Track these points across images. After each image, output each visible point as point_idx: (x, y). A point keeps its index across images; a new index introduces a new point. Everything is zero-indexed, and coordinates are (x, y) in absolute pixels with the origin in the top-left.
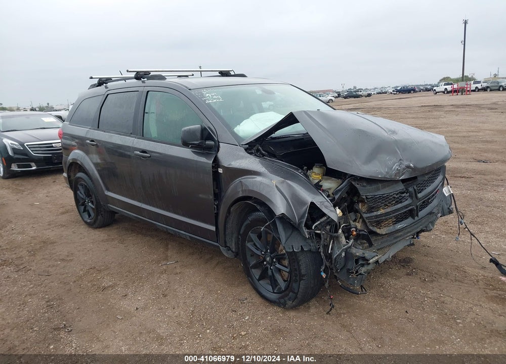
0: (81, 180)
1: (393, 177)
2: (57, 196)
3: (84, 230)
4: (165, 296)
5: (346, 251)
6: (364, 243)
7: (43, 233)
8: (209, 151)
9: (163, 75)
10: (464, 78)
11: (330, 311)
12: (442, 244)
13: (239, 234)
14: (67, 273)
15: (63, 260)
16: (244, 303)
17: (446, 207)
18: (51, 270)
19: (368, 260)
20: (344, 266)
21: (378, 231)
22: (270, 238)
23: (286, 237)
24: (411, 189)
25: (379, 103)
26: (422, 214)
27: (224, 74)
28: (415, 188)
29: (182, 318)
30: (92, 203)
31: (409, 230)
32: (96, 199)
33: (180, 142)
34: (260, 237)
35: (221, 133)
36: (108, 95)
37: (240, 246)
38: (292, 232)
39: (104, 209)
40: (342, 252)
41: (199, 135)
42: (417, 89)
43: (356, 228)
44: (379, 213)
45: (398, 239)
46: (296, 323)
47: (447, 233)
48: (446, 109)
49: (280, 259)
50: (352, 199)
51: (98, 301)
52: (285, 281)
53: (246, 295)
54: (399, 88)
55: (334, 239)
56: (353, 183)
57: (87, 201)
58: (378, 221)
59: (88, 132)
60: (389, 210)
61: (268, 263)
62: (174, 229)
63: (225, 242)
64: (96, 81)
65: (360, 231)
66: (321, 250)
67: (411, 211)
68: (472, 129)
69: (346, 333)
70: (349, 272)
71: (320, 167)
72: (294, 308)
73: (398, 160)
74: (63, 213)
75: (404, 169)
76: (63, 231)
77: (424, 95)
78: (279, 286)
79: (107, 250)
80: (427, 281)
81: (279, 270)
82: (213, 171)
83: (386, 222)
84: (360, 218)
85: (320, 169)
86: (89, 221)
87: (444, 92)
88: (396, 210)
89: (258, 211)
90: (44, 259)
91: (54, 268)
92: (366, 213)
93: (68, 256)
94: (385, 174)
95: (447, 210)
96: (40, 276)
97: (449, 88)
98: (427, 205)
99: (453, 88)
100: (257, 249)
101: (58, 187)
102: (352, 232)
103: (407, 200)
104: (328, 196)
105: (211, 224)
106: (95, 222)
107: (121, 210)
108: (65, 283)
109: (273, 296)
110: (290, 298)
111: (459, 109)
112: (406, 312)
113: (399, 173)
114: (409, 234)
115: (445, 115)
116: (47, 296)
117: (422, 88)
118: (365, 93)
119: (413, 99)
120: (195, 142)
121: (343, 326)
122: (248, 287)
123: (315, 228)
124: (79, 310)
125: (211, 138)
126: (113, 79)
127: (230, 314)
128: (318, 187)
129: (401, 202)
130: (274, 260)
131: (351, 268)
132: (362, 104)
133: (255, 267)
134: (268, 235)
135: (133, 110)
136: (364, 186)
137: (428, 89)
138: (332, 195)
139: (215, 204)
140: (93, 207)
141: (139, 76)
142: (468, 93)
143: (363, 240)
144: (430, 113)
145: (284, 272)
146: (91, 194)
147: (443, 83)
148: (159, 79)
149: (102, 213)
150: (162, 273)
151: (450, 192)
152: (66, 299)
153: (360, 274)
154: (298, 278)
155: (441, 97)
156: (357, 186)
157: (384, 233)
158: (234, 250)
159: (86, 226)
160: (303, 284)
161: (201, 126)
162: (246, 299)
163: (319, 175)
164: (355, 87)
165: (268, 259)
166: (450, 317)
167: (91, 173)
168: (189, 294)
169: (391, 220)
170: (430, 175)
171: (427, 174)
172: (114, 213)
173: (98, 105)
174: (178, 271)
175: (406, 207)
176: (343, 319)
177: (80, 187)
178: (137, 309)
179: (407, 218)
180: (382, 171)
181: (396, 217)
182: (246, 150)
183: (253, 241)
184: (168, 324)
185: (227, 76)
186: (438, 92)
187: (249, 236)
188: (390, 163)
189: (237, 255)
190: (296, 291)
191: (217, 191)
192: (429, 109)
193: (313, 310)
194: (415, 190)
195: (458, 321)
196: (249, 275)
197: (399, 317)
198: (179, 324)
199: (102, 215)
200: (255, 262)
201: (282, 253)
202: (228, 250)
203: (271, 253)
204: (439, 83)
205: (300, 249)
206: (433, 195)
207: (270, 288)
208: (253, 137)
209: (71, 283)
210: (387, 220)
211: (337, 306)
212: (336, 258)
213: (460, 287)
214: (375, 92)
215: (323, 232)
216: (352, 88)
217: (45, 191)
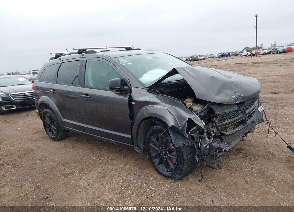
0: (47, 113)
1: (232, 102)
2: (31, 123)
3: (50, 142)
4: (104, 177)
5: (209, 145)
6: (218, 140)
7: (26, 145)
8: (126, 92)
9: (95, 51)
10: (257, 47)
11: (201, 179)
12: (258, 140)
13: (145, 138)
14: (44, 167)
15: (40, 160)
16: (151, 178)
17: (260, 118)
18: (34, 166)
19: (222, 149)
20: (208, 154)
21: (225, 133)
22: (164, 140)
23: (175, 138)
24: (242, 109)
25: (211, 63)
26: (248, 122)
27: (128, 49)
28: (244, 108)
29: (116, 189)
30: (54, 126)
31: (241, 132)
32: (56, 123)
33: (108, 88)
34: (158, 140)
35: (132, 82)
36: (62, 63)
37: (146, 146)
38: (178, 136)
39: (62, 129)
40: (207, 145)
41: (120, 83)
42: (231, 54)
43: (213, 131)
44: (225, 123)
45: (236, 137)
46: (182, 188)
47: (260, 133)
48: (249, 65)
49: (171, 151)
50: (210, 116)
51: (65, 182)
52: (174, 164)
53: (151, 174)
54: (221, 54)
55: (201, 139)
56: (211, 106)
57: (51, 125)
58: (225, 127)
59: (50, 85)
60: (231, 121)
61: (163, 154)
62: (106, 138)
63: (137, 144)
64: (54, 56)
65: (216, 133)
66: (195, 145)
67: (243, 121)
68: (265, 75)
69: (212, 192)
70: (212, 157)
71: (191, 98)
72: (180, 179)
73: (234, 92)
74: (36, 133)
75: (238, 97)
76: (37, 144)
77: (235, 57)
78: (171, 167)
79: (65, 153)
80: (253, 160)
81: (170, 158)
82: (129, 104)
83: (230, 128)
84: (215, 126)
85: (190, 99)
86: (52, 137)
87: (246, 56)
88: (234, 121)
89: (158, 125)
90: (29, 160)
91: (35, 165)
92: (218, 123)
93: (43, 157)
94: (228, 100)
95: (261, 120)
96: (28, 170)
97: (249, 53)
98: (251, 117)
99: (252, 53)
100: (156, 146)
101: (30, 118)
102: (211, 134)
103: (240, 115)
104: (197, 114)
105: (128, 134)
106: (56, 137)
107: (73, 129)
108: (43, 173)
109: (168, 174)
110: (178, 173)
111: (257, 65)
112: (244, 178)
113: (235, 100)
114: (242, 134)
115: (249, 68)
116: (34, 181)
117: (234, 53)
118: (202, 58)
119: (230, 60)
120: (118, 88)
121: (210, 188)
122: (152, 169)
123: (190, 133)
124: (54, 188)
125: (127, 85)
126: (64, 54)
127: (143, 185)
128: (191, 109)
129: (237, 116)
130: (167, 153)
131: (212, 155)
132: (201, 64)
133: (156, 157)
134: (163, 138)
135: (78, 71)
136: (216, 108)
137: (238, 54)
138: (199, 114)
139: (130, 122)
140: (55, 128)
141: (80, 52)
142: (260, 56)
143: (217, 138)
144: (240, 68)
145: (173, 159)
146: (54, 121)
147: (246, 51)
148: (93, 53)
149: (60, 131)
150: (100, 164)
151: (262, 109)
152: (46, 182)
153: (218, 158)
154: (182, 162)
155: (245, 58)
156: (213, 108)
157: (229, 134)
158: (142, 148)
159: (51, 140)
160: (185, 165)
161: (121, 78)
162: (152, 176)
163: (190, 102)
164: (196, 55)
165: (163, 152)
166: (269, 179)
167: (53, 108)
168: (118, 175)
169: (232, 126)
170: (251, 101)
171: (250, 100)
172: (68, 131)
173: (56, 69)
174: (110, 162)
175: (240, 119)
176: (209, 184)
177: (47, 118)
178: (89, 185)
179: (241, 125)
180: (226, 99)
181: (235, 125)
182: (147, 90)
183: (153, 142)
184: (108, 193)
185: (129, 50)
186: (243, 56)
187: (152, 140)
188: (230, 94)
189: (144, 151)
190: (181, 169)
191: (131, 115)
192: (240, 65)
193: (191, 180)
194: (244, 109)
195: (274, 181)
196: (152, 162)
197: (240, 181)
198: (115, 192)
199: (60, 133)
200: (155, 154)
201: (172, 148)
202: (139, 149)
203: (165, 148)
204: (243, 51)
205: (183, 145)
206: (254, 112)
207: (166, 169)
208: (152, 83)
209: (47, 173)
210: (230, 126)
211: (204, 177)
212: (204, 149)
213: (272, 162)
214: (207, 57)
215: (196, 135)
216: (194, 55)
217: (23, 121)
